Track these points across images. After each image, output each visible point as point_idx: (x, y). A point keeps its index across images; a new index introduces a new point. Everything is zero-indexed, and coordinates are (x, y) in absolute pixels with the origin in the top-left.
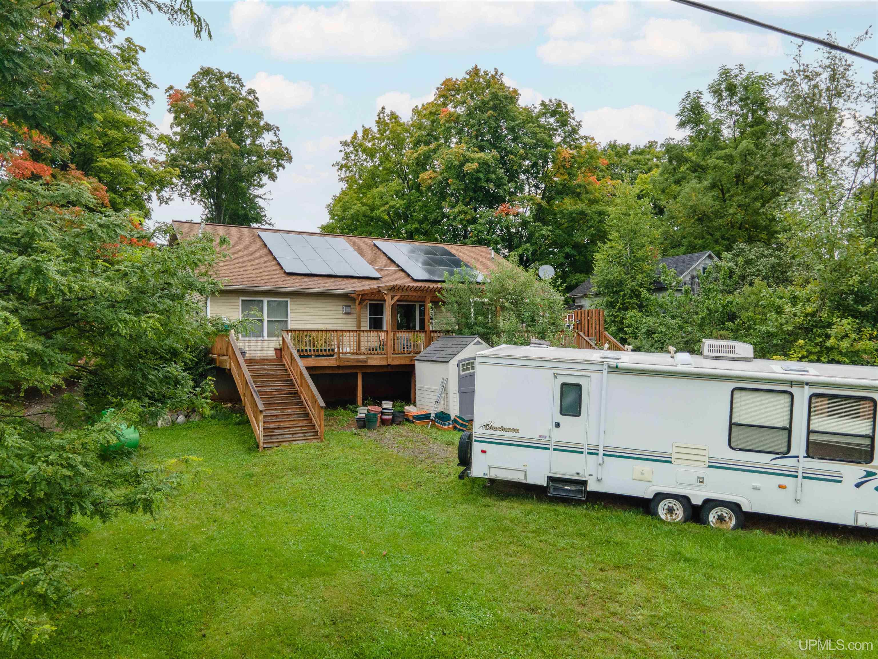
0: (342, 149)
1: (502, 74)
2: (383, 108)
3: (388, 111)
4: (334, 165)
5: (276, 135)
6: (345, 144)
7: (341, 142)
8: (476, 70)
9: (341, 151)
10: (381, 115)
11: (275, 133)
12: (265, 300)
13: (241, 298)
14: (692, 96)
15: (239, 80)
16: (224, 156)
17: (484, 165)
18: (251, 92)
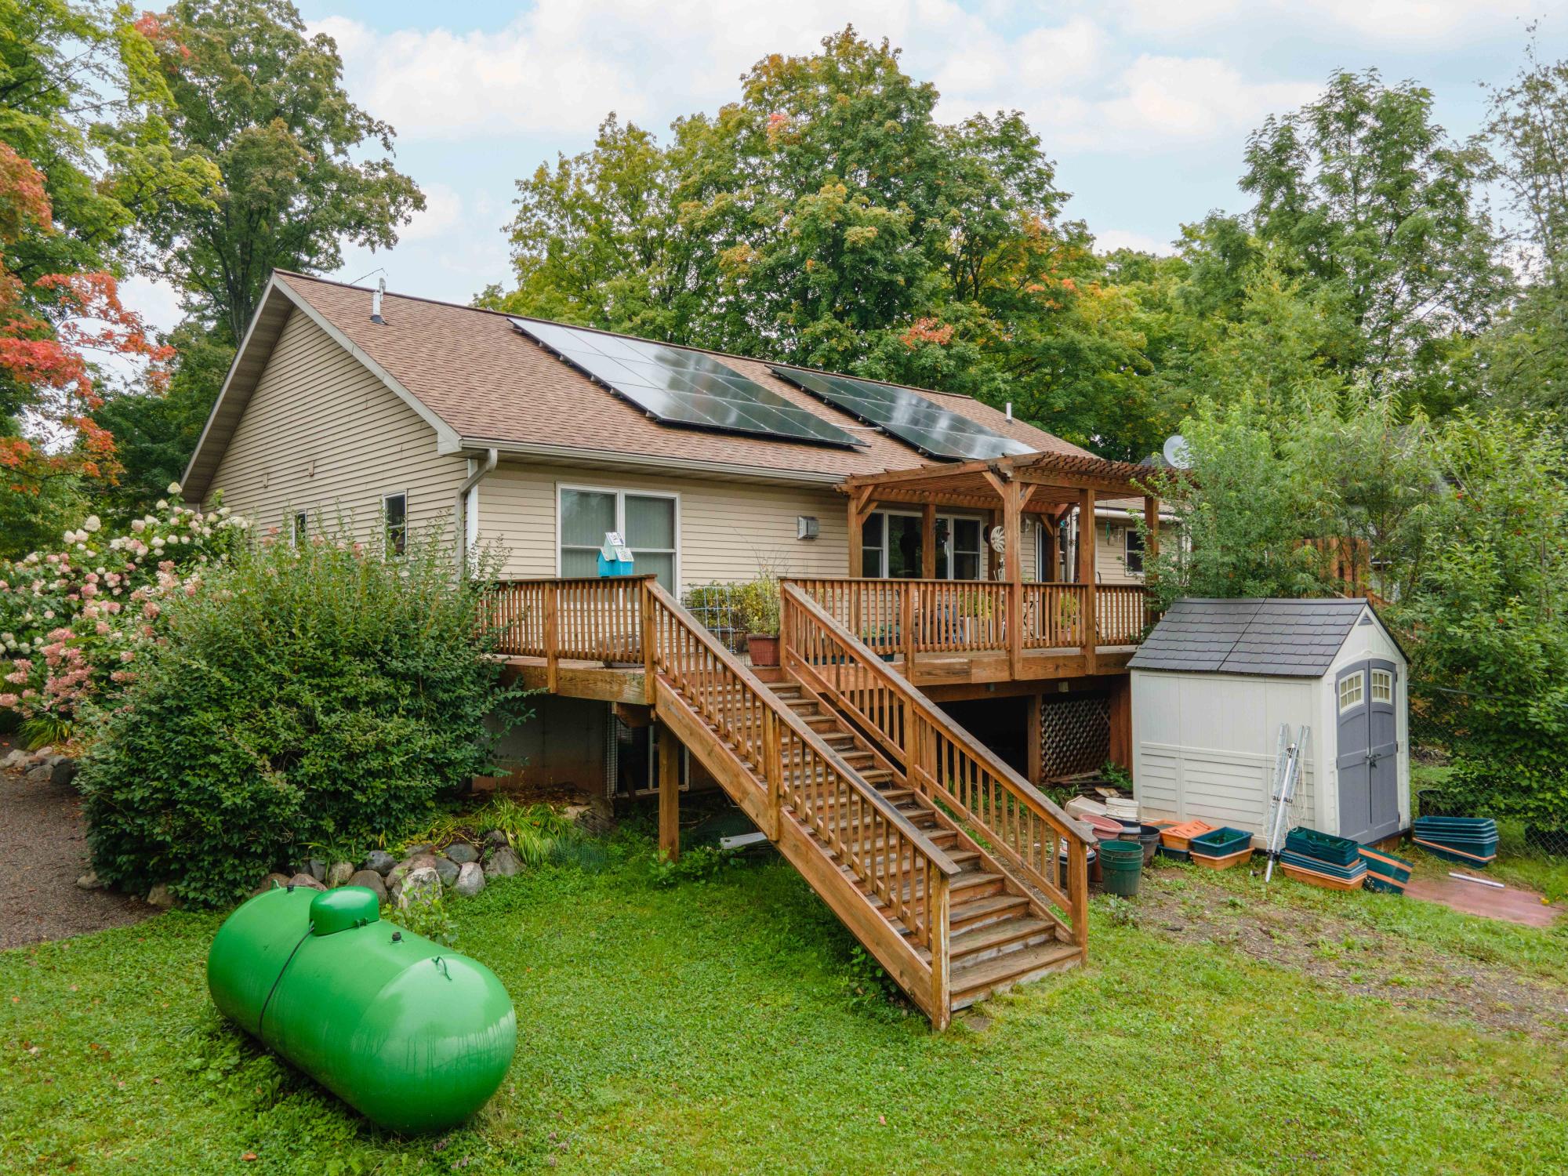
0: (521, 197)
1: (898, 51)
2: (612, 115)
3: (622, 124)
4: (505, 229)
5: (387, 146)
6: (525, 186)
7: (517, 182)
8: (848, 37)
9: (516, 201)
10: (608, 130)
11: (385, 139)
12: (621, 494)
13: (560, 486)
14: (1279, 123)
15: (294, 12)
16: (280, 175)
17: (888, 233)
18: (323, 40)
